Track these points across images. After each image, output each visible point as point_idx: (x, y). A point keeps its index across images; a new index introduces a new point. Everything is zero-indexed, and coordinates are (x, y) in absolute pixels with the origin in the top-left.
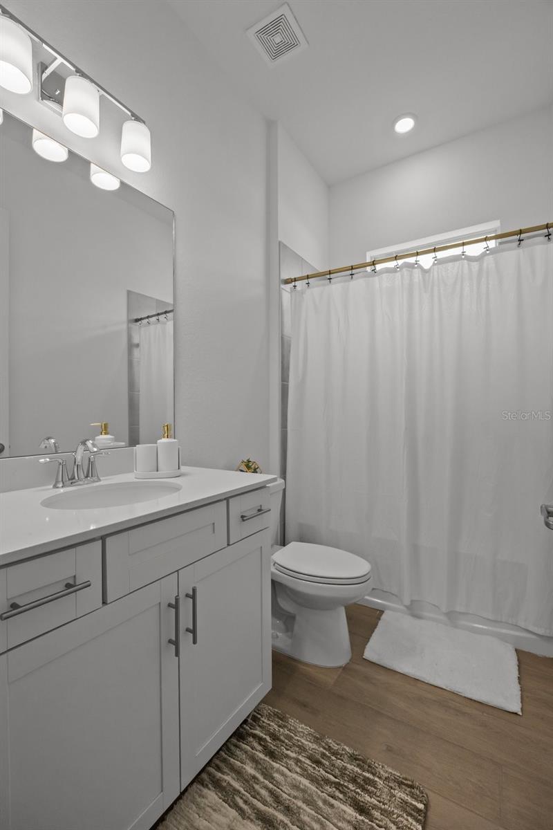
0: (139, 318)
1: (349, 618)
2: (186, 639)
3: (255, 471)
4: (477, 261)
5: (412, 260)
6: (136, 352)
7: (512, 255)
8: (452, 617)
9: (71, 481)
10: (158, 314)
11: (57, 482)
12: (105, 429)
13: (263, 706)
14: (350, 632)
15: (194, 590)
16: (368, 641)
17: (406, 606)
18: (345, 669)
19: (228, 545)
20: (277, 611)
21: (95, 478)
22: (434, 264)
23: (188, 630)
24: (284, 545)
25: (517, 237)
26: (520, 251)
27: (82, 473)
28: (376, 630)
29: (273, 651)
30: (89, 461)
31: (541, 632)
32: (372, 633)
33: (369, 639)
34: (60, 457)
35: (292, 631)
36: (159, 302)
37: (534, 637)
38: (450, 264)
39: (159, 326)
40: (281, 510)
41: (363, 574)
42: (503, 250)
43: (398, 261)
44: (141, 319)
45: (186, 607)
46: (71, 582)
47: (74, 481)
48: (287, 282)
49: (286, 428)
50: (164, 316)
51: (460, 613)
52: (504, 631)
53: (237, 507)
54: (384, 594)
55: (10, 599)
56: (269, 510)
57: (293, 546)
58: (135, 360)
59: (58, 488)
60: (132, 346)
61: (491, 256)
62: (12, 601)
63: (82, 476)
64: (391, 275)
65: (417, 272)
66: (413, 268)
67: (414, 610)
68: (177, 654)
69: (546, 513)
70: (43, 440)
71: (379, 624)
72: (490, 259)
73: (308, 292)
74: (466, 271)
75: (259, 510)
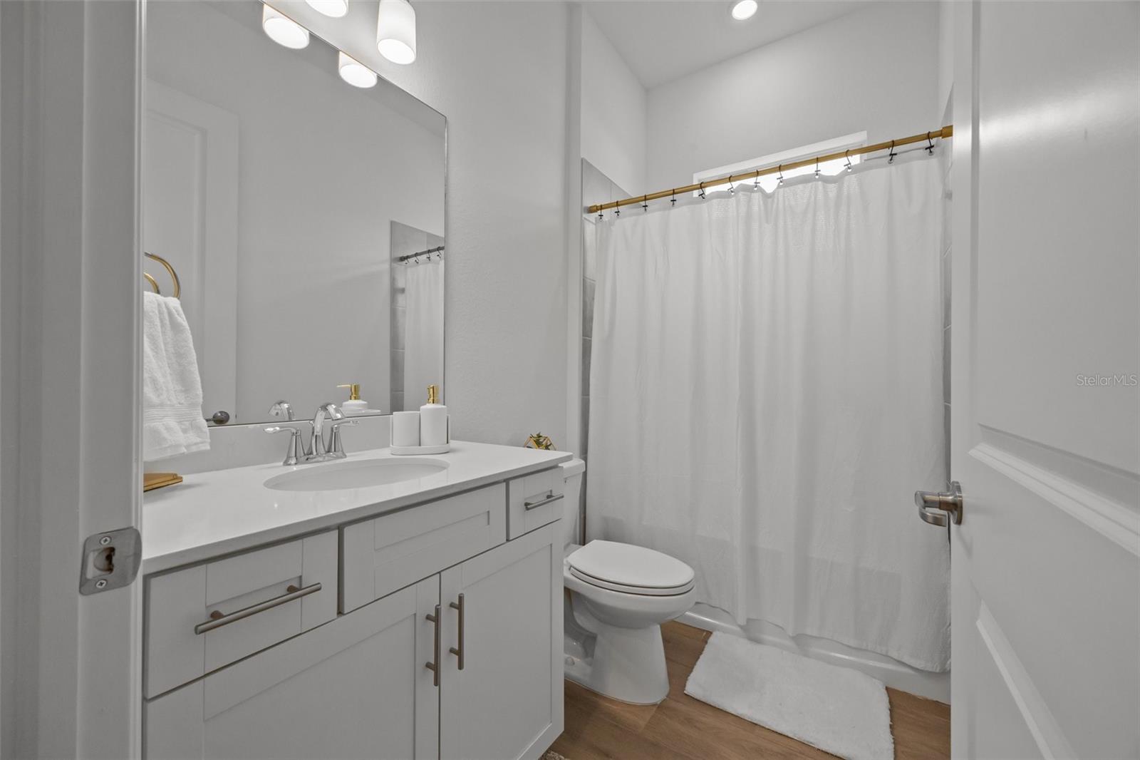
0: (405, 255)
1: (666, 641)
2: (448, 663)
3: (547, 448)
4: (835, 183)
5: (750, 181)
6: (401, 299)
7: (882, 174)
8: (801, 641)
9: (307, 457)
10: (429, 251)
11: (289, 457)
12: (356, 393)
13: (552, 754)
14: (667, 658)
15: (461, 598)
16: (691, 671)
17: (740, 626)
18: (660, 707)
19: (508, 540)
20: (571, 628)
21: (339, 454)
22: (779, 187)
23: (452, 651)
24: (584, 545)
25: (887, 151)
26: (893, 168)
27: (322, 447)
28: (702, 657)
29: (565, 680)
30: (332, 430)
31: (919, 664)
32: (697, 660)
33: (693, 668)
34: (293, 426)
35: (592, 656)
36: (430, 236)
37: (911, 672)
38: (800, 186)
39: (430, 266)
40: (580, 497)
41: (684, 582)
42: (870, 168)
43: (733, 183)
44: (408, 257)
45: (449, 620)
46: (296, 585)
47: (311, 456)
48: (591, 210)
49: (588, 395)
50: (437, 253)
51: (812, 637)
52: (871, 663)
53: (520, 492)
54: (713, 610)
55: (210, 606)
56: (563, 497)
57: (595, 545)
58: (400, 309)
59: (290, 465)
60: (395, 291)
61: (853, 176)
62: (212, 610)
63: (322, 450)
64: (723, 200)
65: (756, 196)
66: (753, 191)
67: (751, 632)
68: (437, 682)
69: (922, 502)
70: (275, 405)
71: (705, 649)
72: (852, 180)
73: (618, 222)
74: (820, 196)
75: (549, 497)
